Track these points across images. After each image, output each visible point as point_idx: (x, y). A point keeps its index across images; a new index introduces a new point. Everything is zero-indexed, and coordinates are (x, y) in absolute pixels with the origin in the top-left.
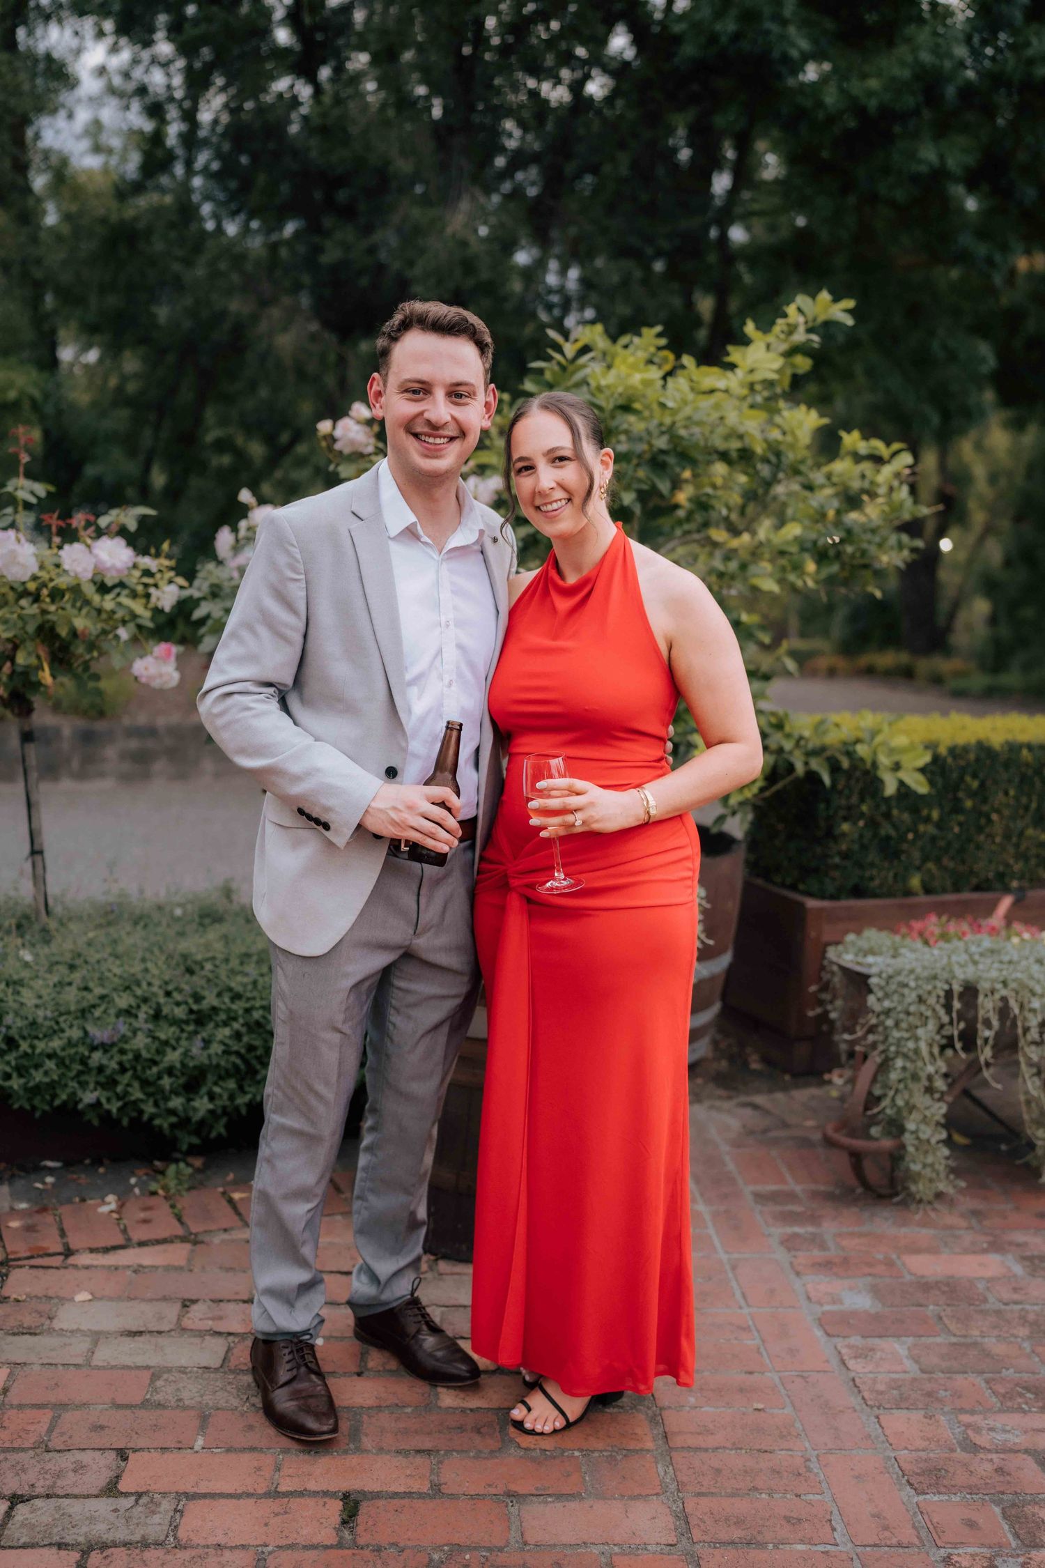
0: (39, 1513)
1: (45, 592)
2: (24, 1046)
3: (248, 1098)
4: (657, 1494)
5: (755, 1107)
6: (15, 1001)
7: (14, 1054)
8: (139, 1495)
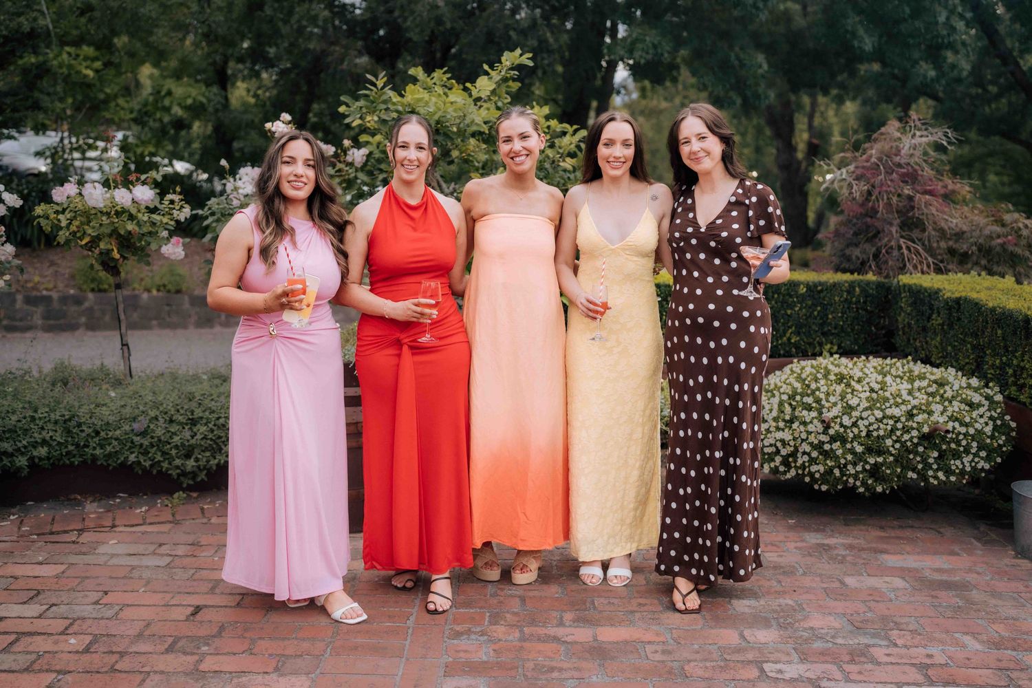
1: (112, 213)
2: (103, 434)
3: (216, 461)
6: (99, 413)
7: (98, 438)
8: (107, 605)
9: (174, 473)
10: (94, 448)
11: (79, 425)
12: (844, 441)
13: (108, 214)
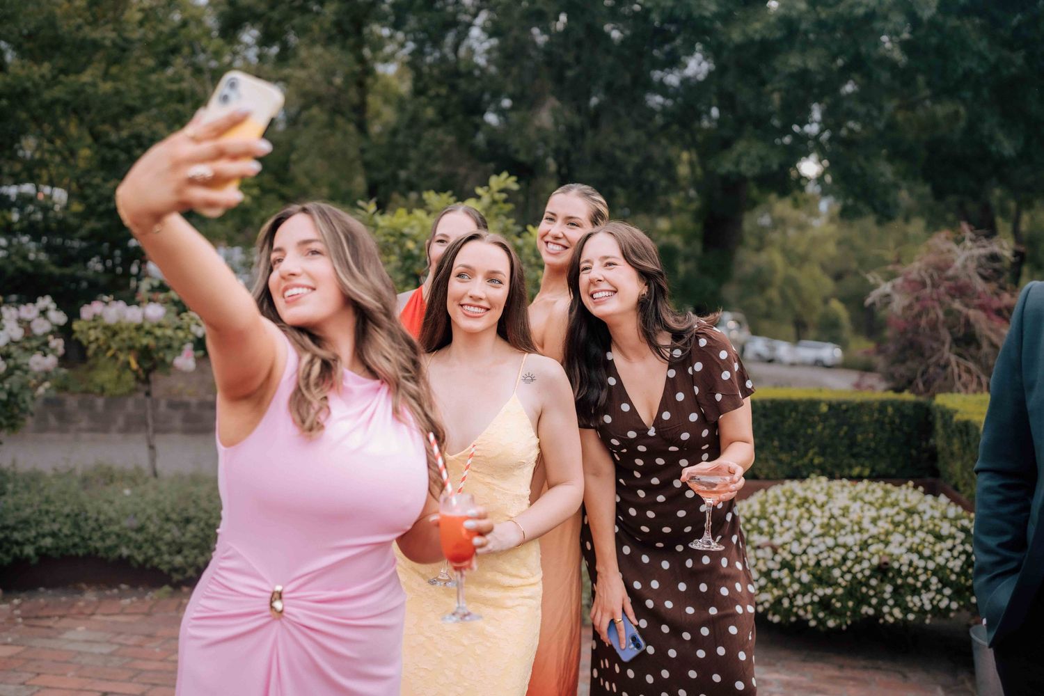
2: (105, 528)
7: (100, 532)
9: (164, 568)
10: (97, 541)
11: (86, 519)
12: (792, 569)
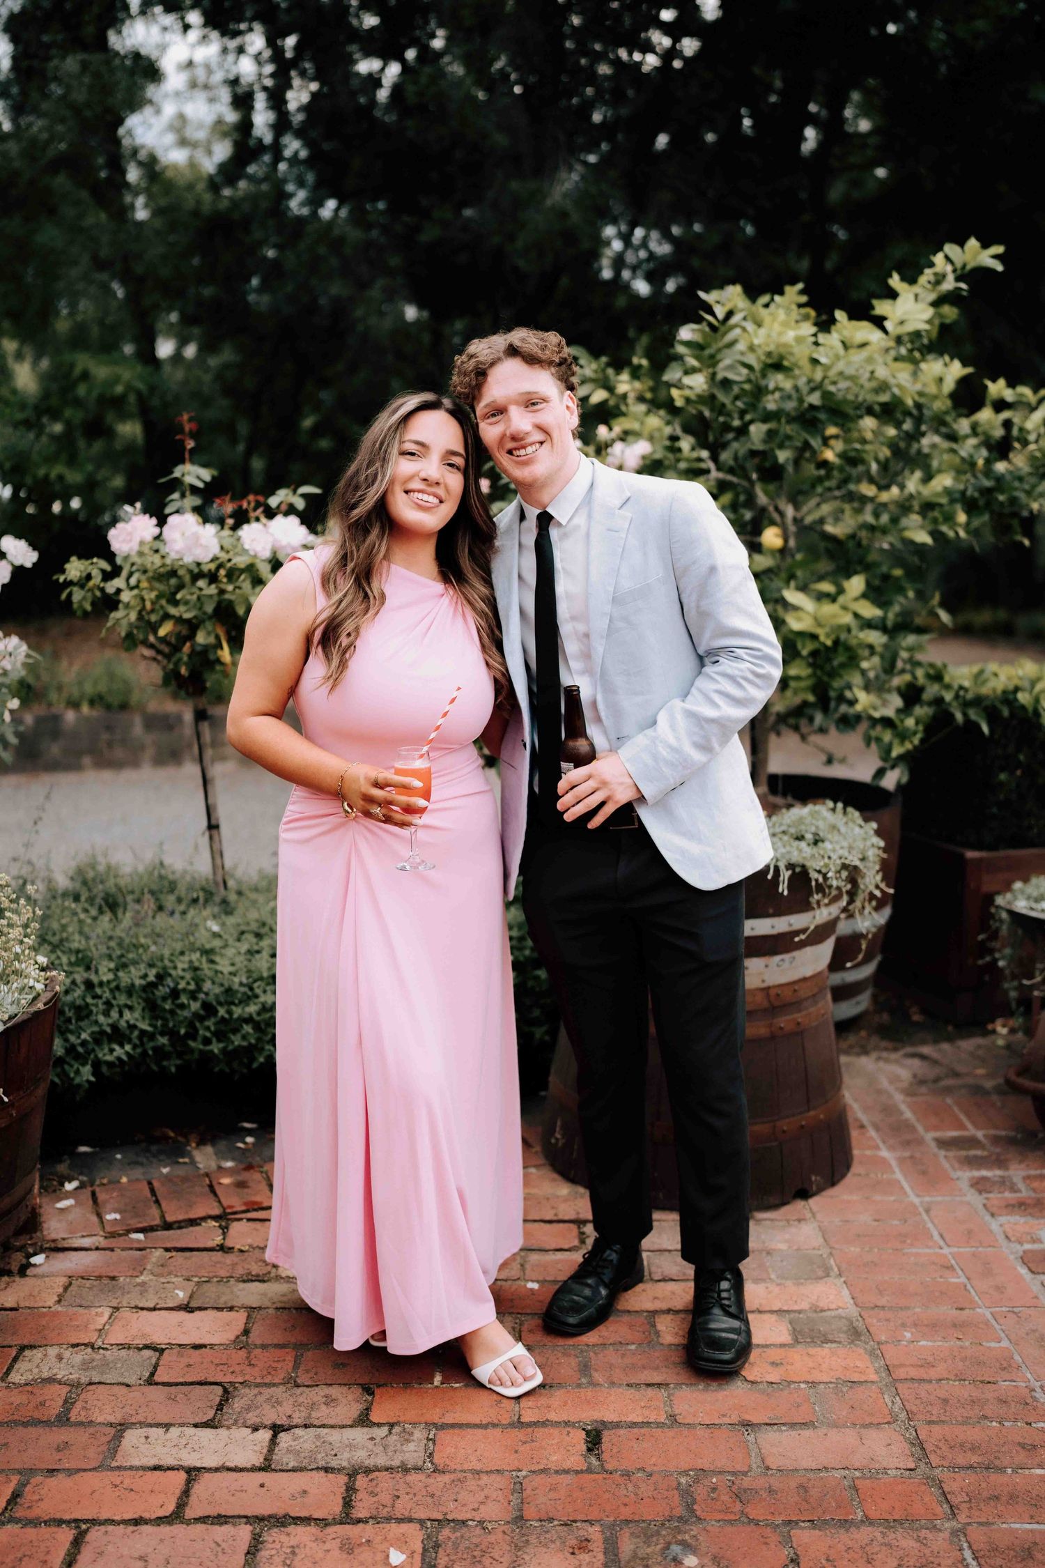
0: (301, 1440)
1: (222, 572)
2: (222, 1012)
4: (888, 1423)
5: (923, 1057)
6: (209, 969)
7: (213, 1020)
8: (392, 1426)
10: (207, 1041)
11: (175, 994)
13: (213, 578)
